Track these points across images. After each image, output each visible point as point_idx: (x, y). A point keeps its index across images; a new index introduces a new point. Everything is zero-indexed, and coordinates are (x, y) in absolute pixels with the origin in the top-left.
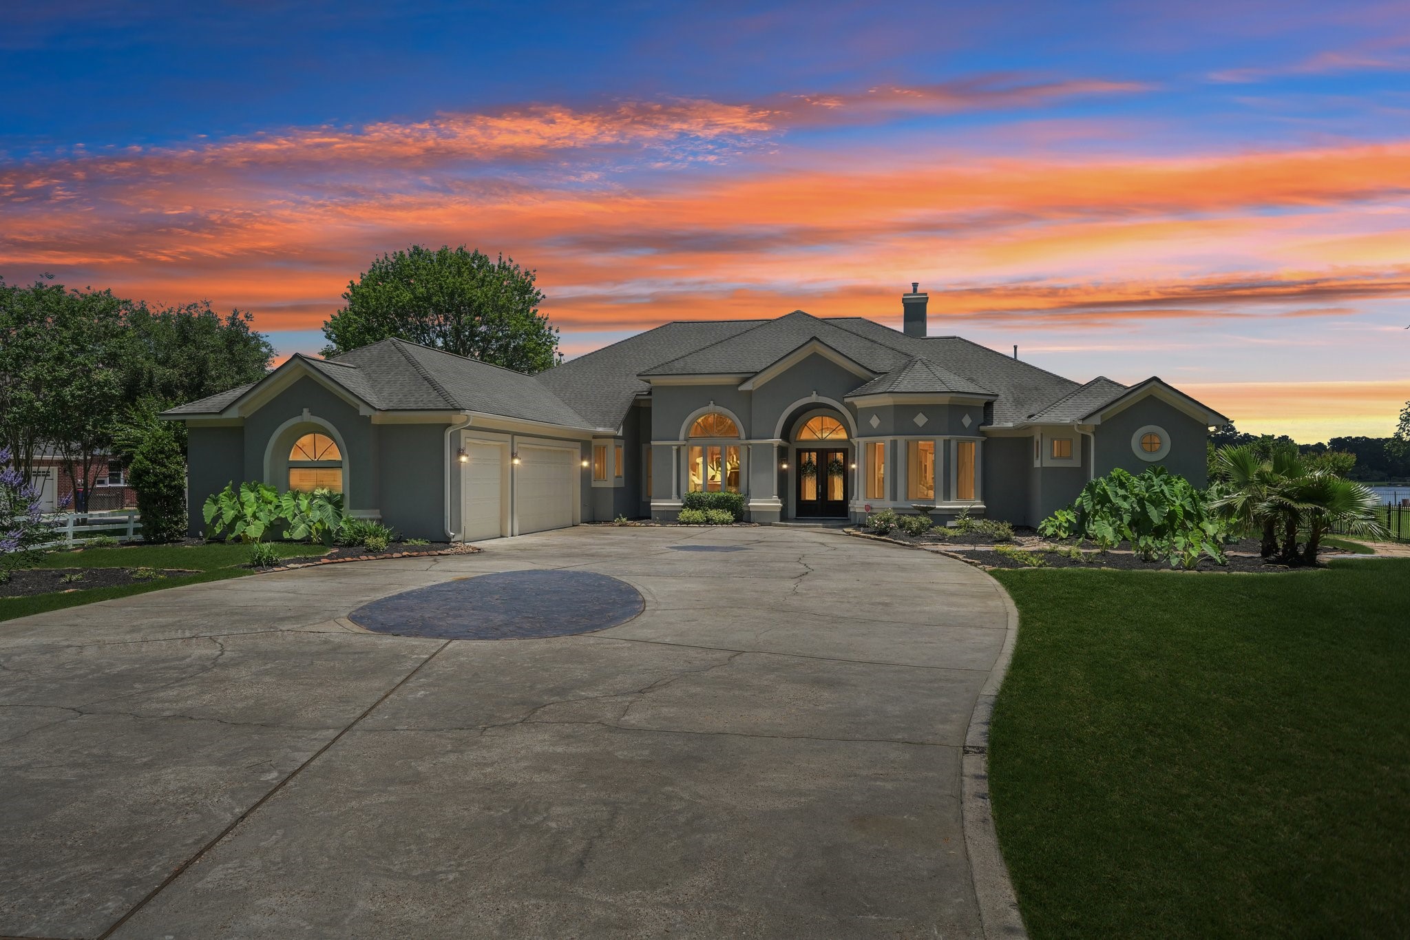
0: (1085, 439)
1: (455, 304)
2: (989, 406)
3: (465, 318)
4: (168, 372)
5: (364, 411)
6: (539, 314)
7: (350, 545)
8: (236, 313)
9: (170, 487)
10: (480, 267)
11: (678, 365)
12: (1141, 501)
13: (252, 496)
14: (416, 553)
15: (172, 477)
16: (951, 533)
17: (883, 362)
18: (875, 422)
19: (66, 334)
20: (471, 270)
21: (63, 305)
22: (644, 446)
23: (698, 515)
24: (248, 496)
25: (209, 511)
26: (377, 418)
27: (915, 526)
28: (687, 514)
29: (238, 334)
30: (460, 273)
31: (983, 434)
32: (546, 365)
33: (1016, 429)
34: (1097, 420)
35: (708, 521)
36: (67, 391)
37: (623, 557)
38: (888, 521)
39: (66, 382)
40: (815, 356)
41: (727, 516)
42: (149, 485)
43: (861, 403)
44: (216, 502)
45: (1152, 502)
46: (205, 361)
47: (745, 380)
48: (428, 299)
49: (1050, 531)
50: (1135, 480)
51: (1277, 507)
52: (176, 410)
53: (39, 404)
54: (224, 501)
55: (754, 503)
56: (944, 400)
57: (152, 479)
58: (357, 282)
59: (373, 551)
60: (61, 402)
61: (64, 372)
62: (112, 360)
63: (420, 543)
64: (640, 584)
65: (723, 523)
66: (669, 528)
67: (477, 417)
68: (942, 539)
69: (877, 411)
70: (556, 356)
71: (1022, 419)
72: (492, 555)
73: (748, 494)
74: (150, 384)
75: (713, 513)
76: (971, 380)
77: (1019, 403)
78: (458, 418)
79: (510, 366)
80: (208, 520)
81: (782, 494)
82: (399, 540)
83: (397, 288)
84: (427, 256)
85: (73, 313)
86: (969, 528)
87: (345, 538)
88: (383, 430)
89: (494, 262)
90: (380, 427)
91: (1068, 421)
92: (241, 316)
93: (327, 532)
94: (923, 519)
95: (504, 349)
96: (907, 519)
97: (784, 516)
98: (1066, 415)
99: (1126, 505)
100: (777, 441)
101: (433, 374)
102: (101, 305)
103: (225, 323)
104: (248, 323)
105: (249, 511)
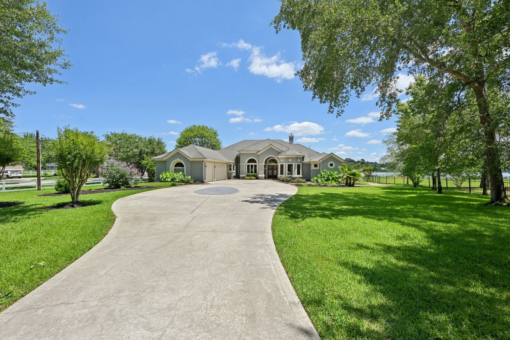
0: (320, 164)
1: (202, 136)
2: (303, 157)
3: (204, 139)
4: (148, 150)
5: (188, 158)
6: (218, 138)
7: (186, 182)
8: (159, 138)
9: (153, 172)
10: (206, 129)
11: (245, 149)
12: (328, 176)
13: (169, 173)
14: (198, 184)
15: (154, 170)
16: (295, 181)
17: (284, 149)
18: (282, 160)
19: (128, 142)
20: (205, 129)
21: (127, 137)
22: (239, 165)
23: (249, 178)
24: (168, 174)
25: (161, 176)
26: (191, 160)
27: (288, 180)
28: (247, 177)
29: (160, 142)
30: (203, 130)
31: (302, 163)
32: (219, 149)
33: (308, 162)
34: (322, 161)
35: (251, 179)
36: (129, 153)
37: (235, 185)
38: (284, 179)
39: (129, 152)
40: (271, 148)
41: (254, 178)
42: (150, 172)
43: (279, 157)
44: (162, 175)
45: (330, 175)
46: (154, 148)
47: (258, 152)
48: (197, 135)
49: (312, 181)
50: (328, 172)
51: (347, 177)
52: (153, 158)
53: (124, 156)
54: (164, 175)
55: (259, 176)
56: (295, 156)
57: (150, 170)
58: (182, 132)
59: (191, 184)
60: (128, 155)
61: (128, 150)
62: (137, 147)
63: (199, 182)
64: (238, 189)
65: (253, 179)
66: (243, 180)
67: (209, 160)
68: (293, 182)
69: (282, 158)
70: (222, 147)
71: (309, 160)
72: (212, 184)
73: (258, 174)
74: (144, 152)
75: (252, 177)
76: (300, 153)
77: (309, 157)
78: (205, 160)
79: (212, 149)
80: (161, 178)
81: (265, 174)
82: (195, 182)
83: (190, 133)
84: (196, 127)
85: (129, 138)
86: (298, 180)
87: (186, 181)
88: (192, 162)
89: (209, 128)
90: (191, 162)
91: (317, 161)
92: (160, 139)
93: (182, 180)
94: (290, 179)
95: (211, 145)
96: (287, 178)
97: (265, 178)
98: (316, 159)
99: (326, 176)
100: (264, 164)
101: (200, 152)
102: (134, 136)
103: (157, 140)
104: (162, 140)
105: (168, 176)
